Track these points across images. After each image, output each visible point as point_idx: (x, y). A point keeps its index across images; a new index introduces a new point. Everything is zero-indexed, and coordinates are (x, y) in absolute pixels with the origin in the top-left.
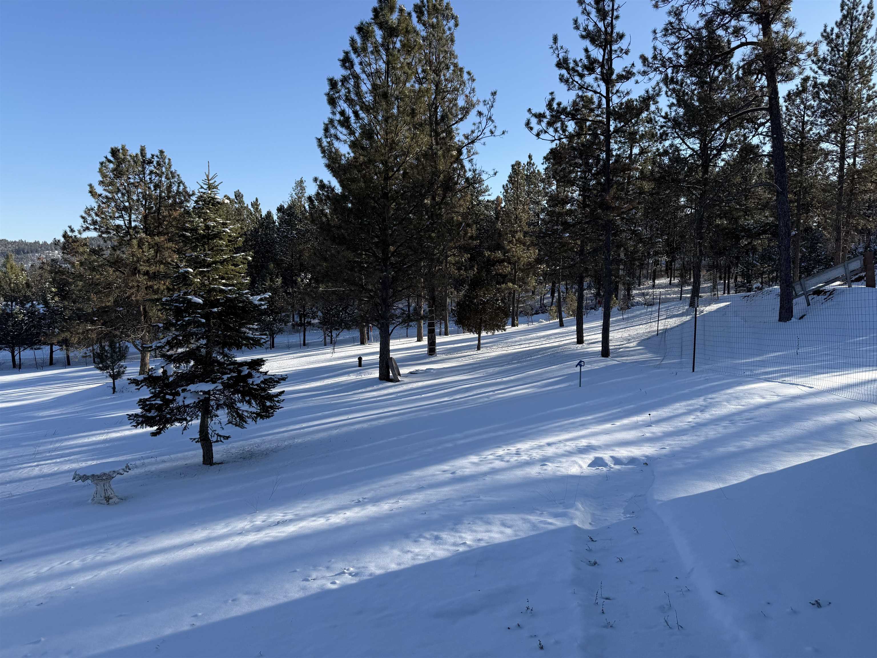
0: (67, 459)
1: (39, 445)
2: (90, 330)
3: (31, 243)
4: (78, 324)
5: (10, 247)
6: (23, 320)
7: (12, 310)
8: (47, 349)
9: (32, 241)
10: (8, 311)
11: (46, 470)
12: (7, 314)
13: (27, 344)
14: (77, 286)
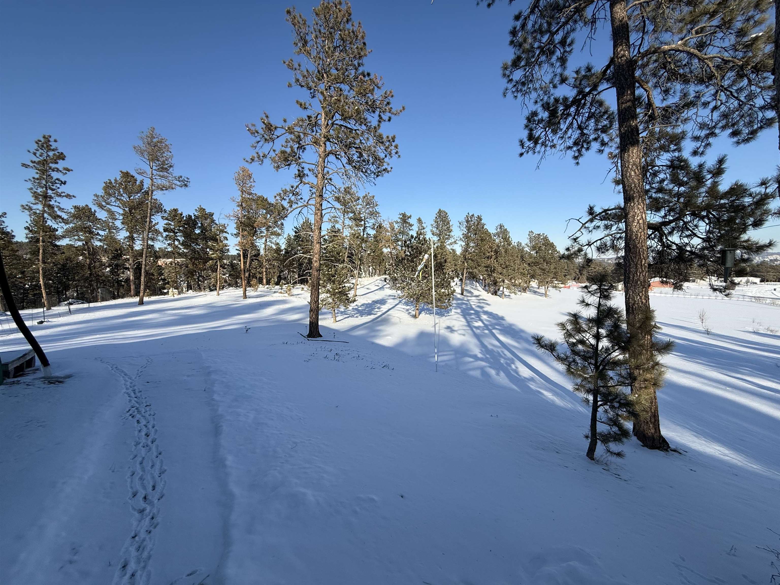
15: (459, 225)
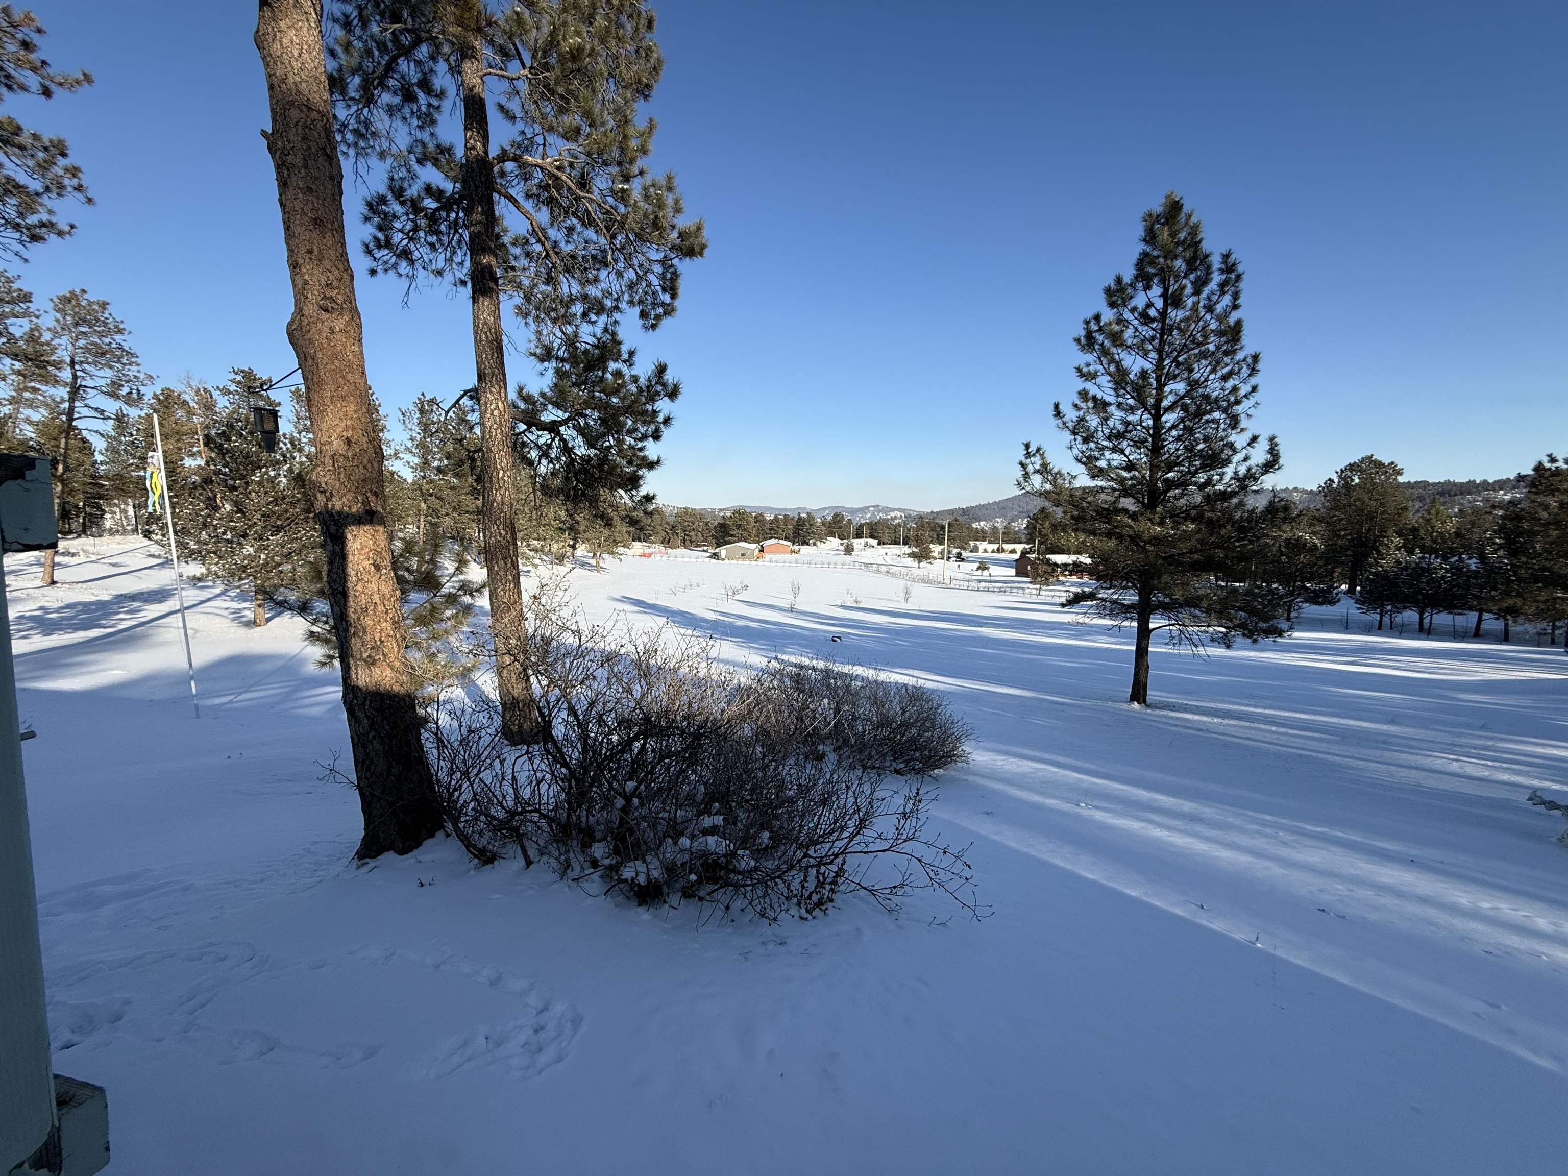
0: (1505, 765)
1: (1459, 735)
2: (1559, 598)
3: (1462, 484)
4: (1540, 589)
5: (1431, 490)
6: (1443, 577)
7: (1429, 564)
8: (1473, 616)
9: (1465, 480)
10: (1424, 565)
11: (1470, 770)
12: (1422, 568)
13: (1442, 607)
14: (1549, 536)
15: (401, 417)
